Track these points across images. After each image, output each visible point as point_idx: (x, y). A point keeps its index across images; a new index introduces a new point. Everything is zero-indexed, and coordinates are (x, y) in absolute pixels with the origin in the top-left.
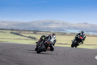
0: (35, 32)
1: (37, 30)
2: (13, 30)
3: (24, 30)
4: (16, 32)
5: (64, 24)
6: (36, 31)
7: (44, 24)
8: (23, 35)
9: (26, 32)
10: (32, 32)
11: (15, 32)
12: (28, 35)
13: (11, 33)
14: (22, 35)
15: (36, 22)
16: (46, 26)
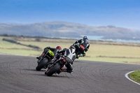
0: (38, 39)
1: (41, 36)
2: (6, 35)
3: (22, 36)
4: (11, 38)
5: (79, 27)
6: (39, 37)
7: (52, 27)
8: (21, 42)
9: (26, 39)
10: (34, 39)
11: (9, 38)
12: (28, 43)
13: (4, 40)
14: (19, 44)
15: (40, 24)
16: (54, 31)
